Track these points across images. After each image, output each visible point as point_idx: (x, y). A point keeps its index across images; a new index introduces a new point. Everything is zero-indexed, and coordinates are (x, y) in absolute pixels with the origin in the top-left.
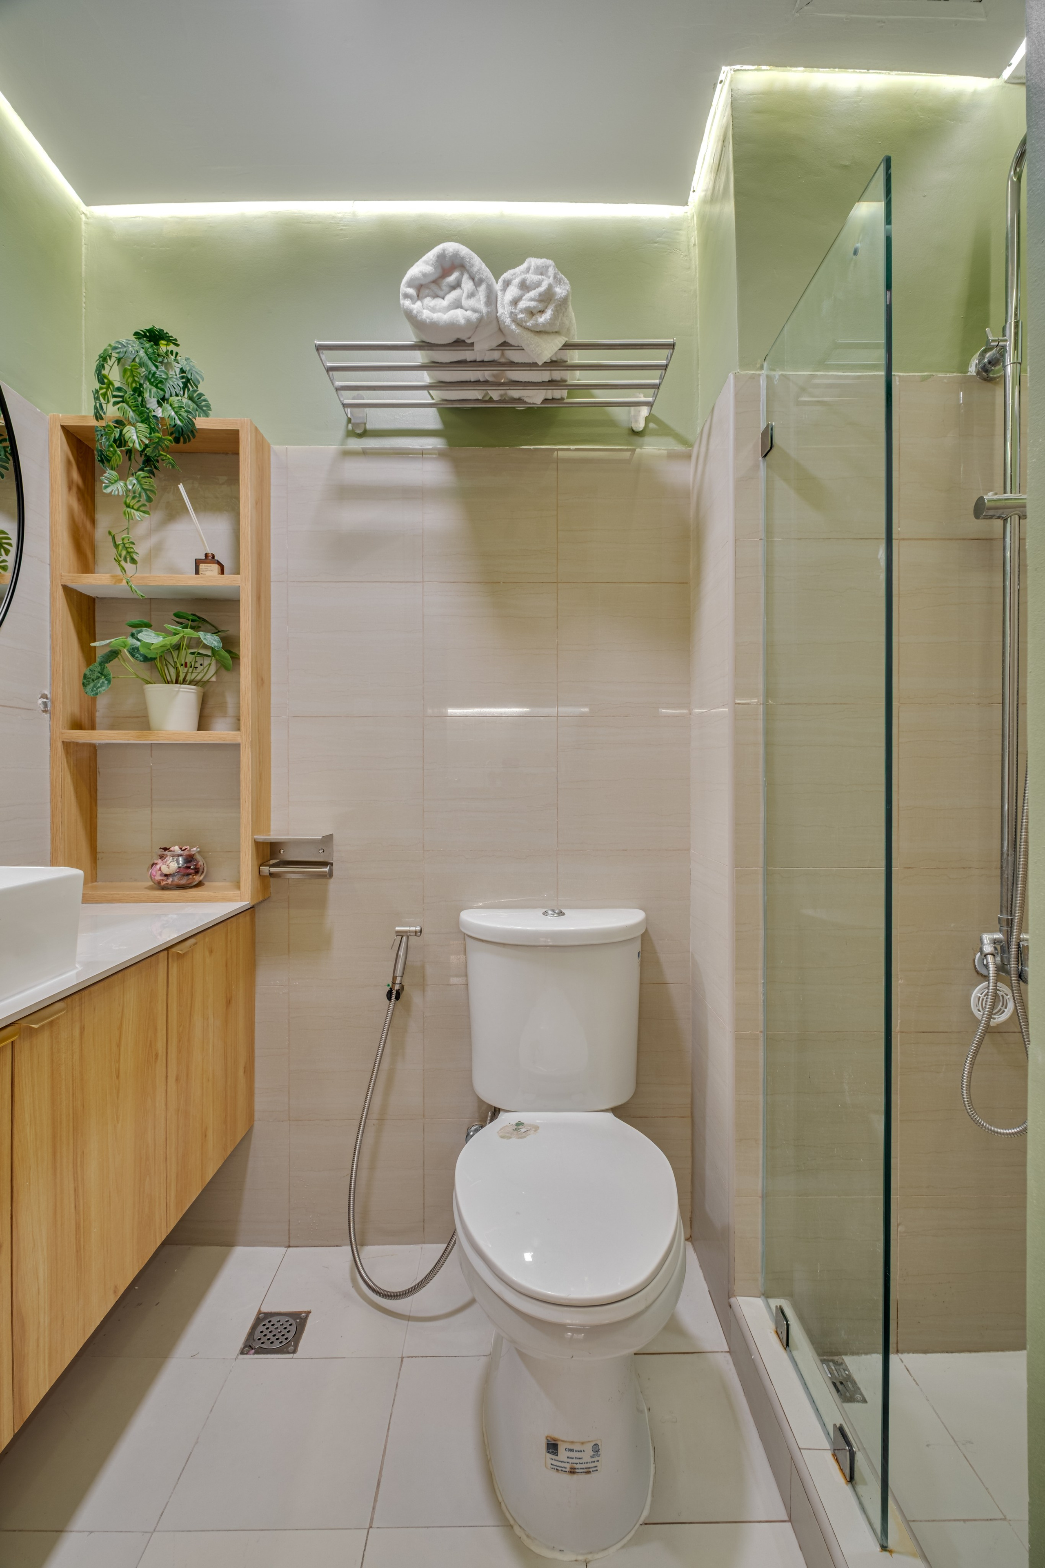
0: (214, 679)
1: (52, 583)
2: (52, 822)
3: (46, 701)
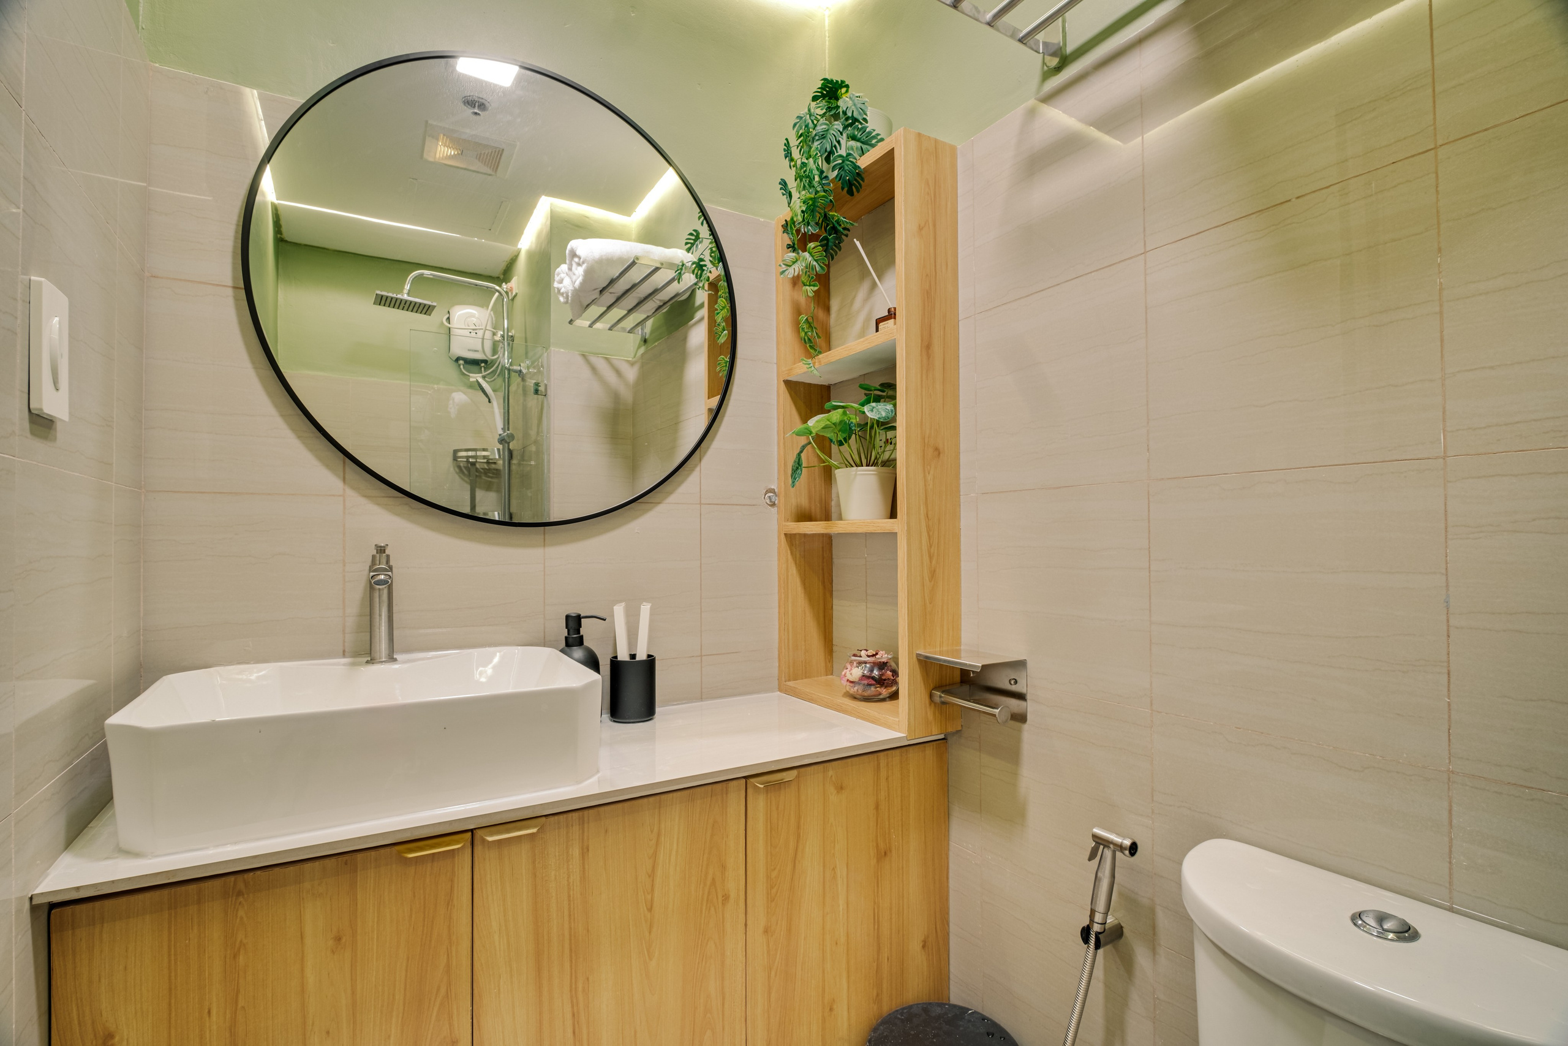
1: (778, 381)
2: (779, 612)
3: (773, 496)
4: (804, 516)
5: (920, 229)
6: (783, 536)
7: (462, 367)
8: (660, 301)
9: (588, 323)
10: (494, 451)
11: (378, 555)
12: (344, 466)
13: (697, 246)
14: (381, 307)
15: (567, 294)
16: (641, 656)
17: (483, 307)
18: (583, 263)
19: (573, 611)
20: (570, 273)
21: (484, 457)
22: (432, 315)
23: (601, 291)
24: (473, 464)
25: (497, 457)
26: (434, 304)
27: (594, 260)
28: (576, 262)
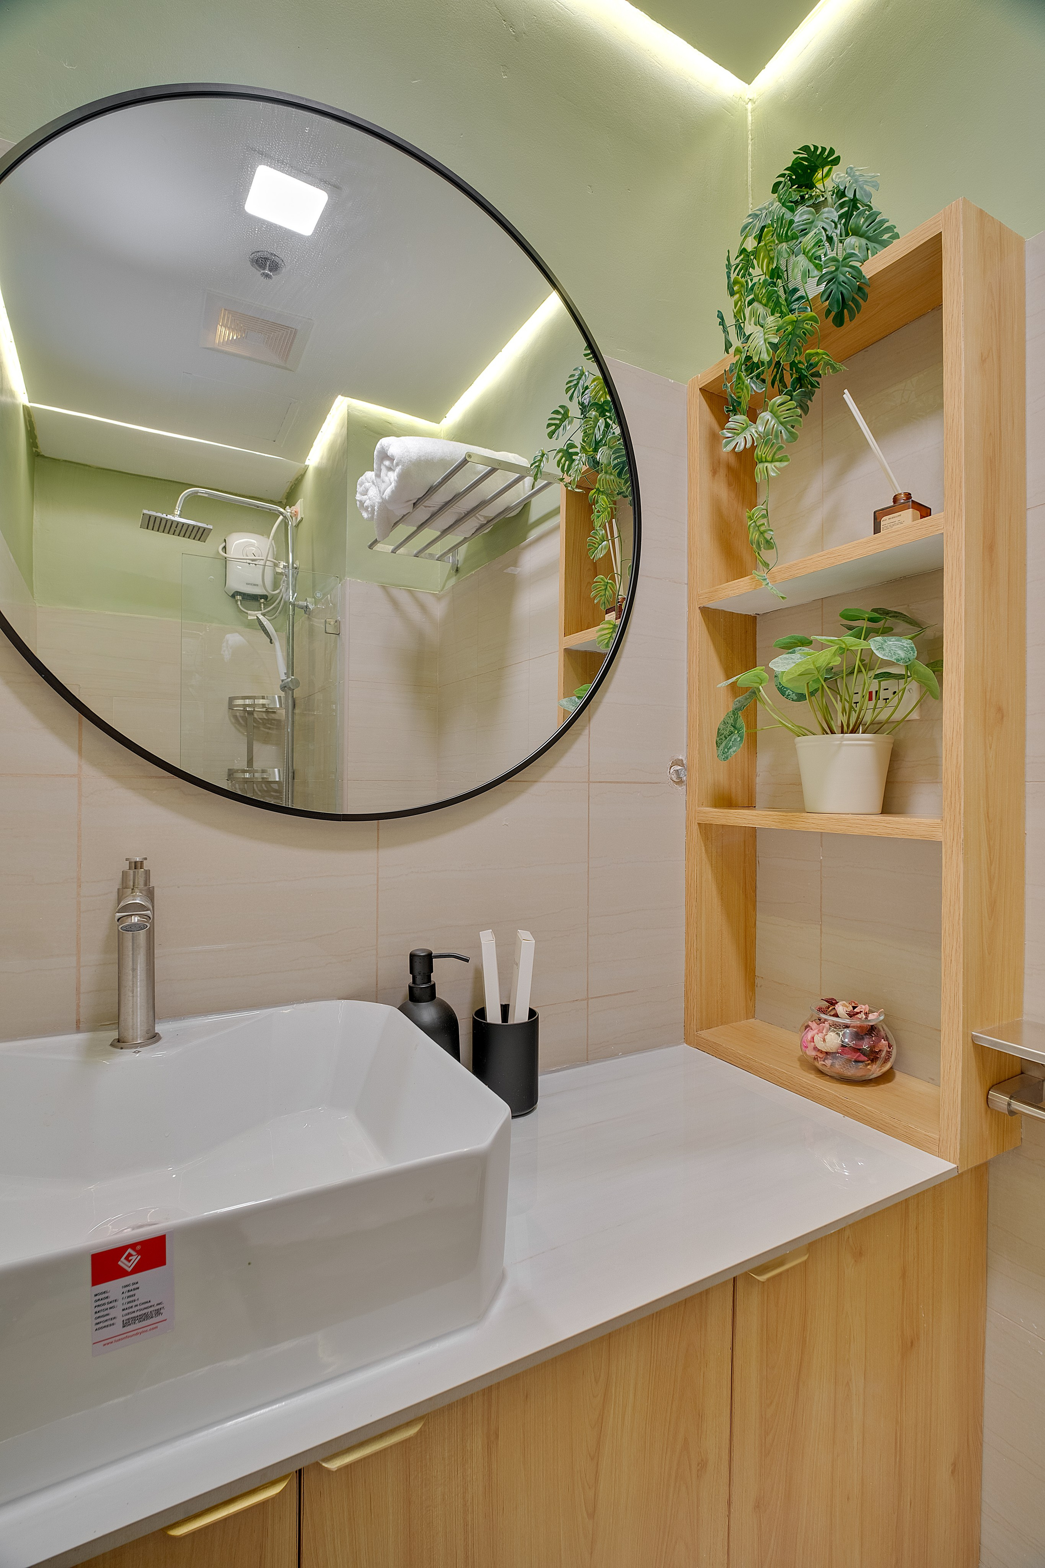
0: (915, 716)
1: (689, 607)
2: (687, 933)
3: (682, 770)
4: (725, 801)
5: (983, 360)
6: (695, 827)
7: (239, 603)
8: (485, 517)
9: (392, 548)
10: (275, 699)
11: (131, 872)
12: (80, 729)
13: (565, 427)
14: (149, 531)
15: (373, 507)
16: (519, 1016)
17: (263, 536)
18: (397, 465)
19: (421, 945)
20: (378, 480)
21: (263, 705)
22: (206, 542)
23: (414, 504)
24: (251, 713)
25: (278, 707)
26: (211, 527)
27: (410, 461)
28: (385, 466)
